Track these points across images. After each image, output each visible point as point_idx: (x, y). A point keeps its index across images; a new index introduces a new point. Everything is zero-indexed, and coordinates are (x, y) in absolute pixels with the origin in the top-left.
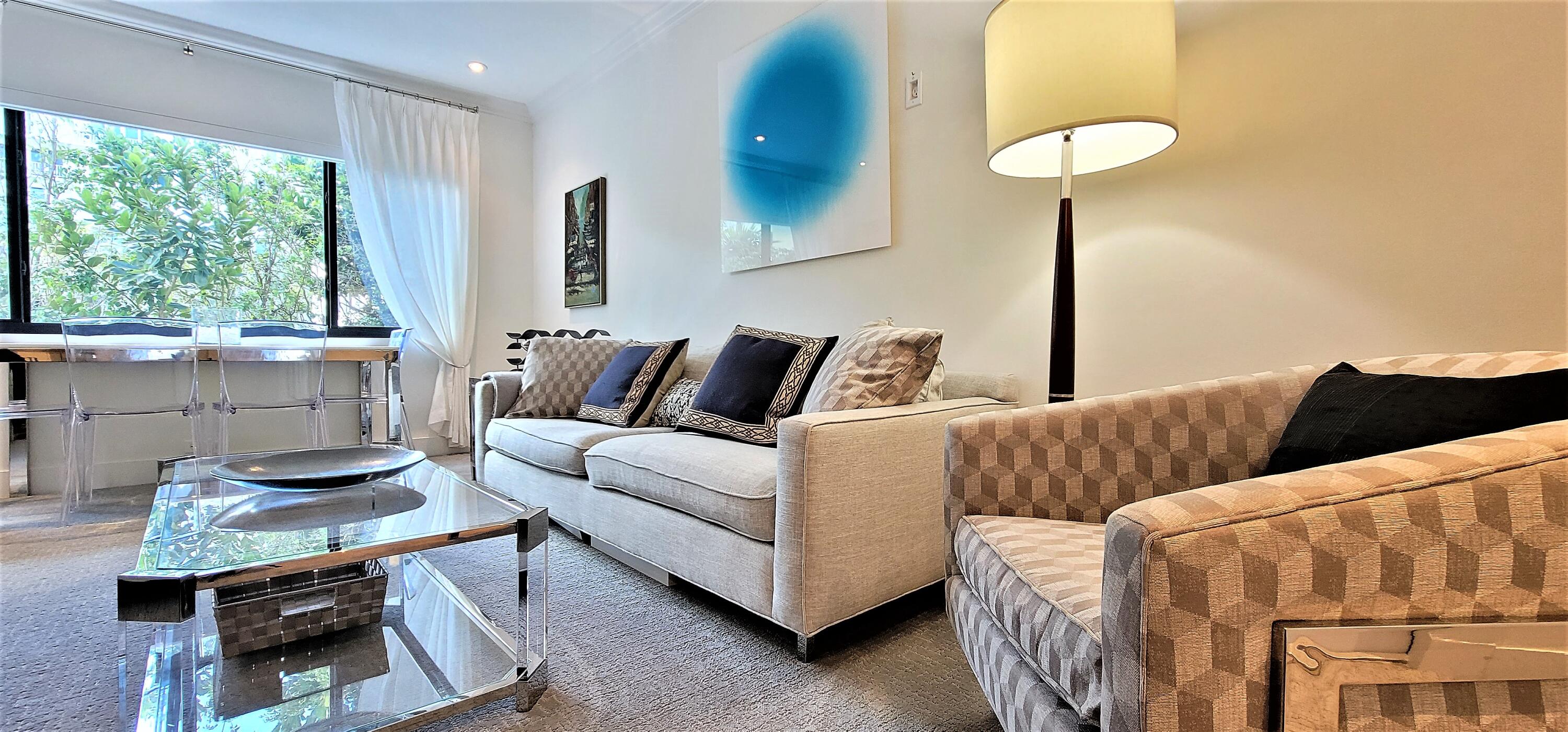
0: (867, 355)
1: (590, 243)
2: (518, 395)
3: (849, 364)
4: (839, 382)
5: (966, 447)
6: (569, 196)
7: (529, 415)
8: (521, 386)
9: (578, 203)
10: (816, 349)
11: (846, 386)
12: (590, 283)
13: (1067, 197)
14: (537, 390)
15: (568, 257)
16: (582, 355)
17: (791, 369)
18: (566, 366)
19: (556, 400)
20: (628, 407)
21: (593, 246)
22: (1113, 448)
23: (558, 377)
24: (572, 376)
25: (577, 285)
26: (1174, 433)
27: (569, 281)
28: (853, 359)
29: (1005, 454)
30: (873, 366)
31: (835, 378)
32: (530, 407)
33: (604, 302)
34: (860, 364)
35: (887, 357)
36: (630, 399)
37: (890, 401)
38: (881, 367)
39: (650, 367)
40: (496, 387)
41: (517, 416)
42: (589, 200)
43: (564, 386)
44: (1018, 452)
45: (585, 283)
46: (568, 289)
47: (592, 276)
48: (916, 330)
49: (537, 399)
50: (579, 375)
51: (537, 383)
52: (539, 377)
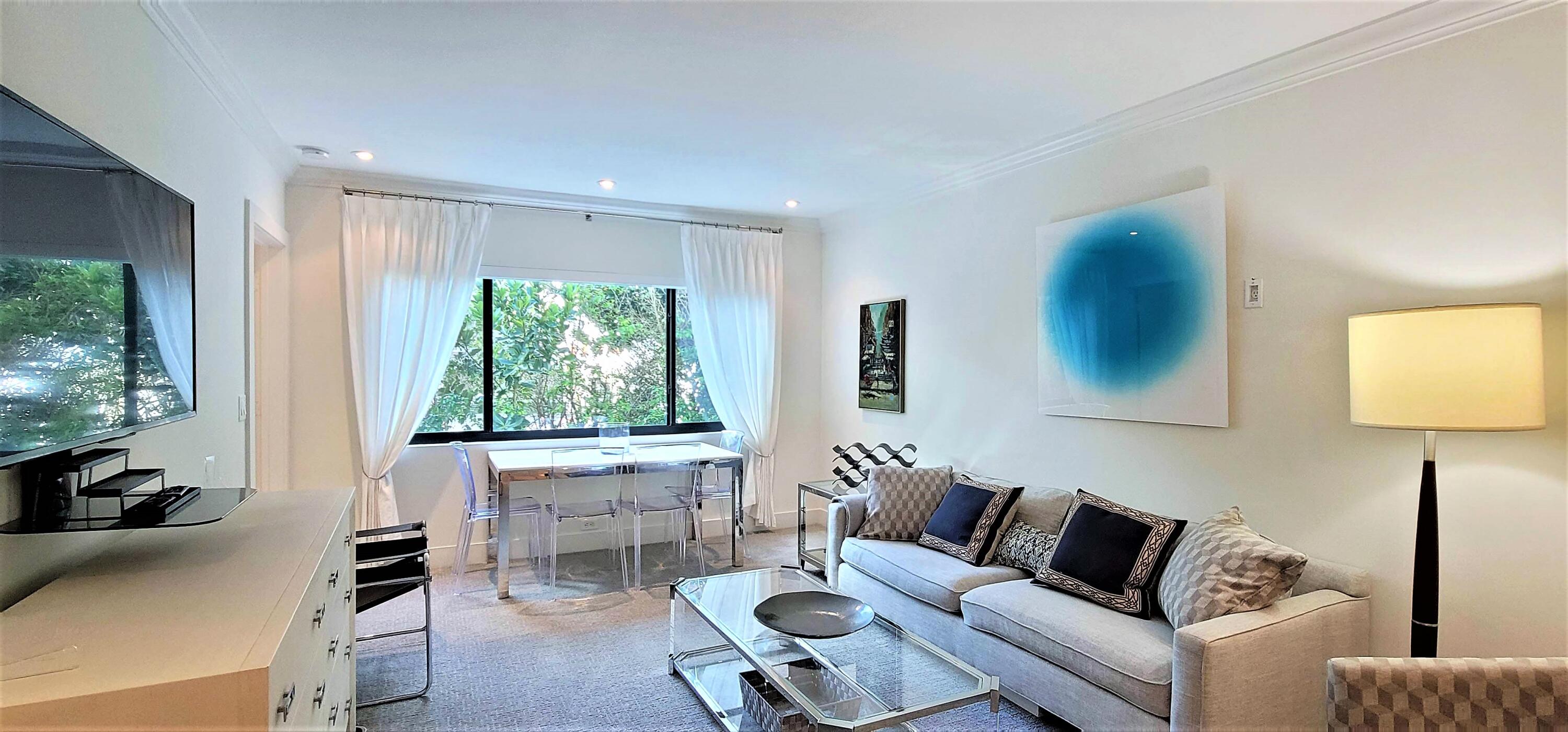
0: (1234, 564)
1: (889, 356)
2: (864, 519)
3: (1215, 569)
4: (1209, 584)
5: (1349, 685)
6: (865, 309)
7: (877, 537)
8: (865, 510)
9: (876, 317)
10: (1168, 530)
11: (1214, 590)
12: (889, 391)
13: (1431, 459)
14: (882, 516)
15: (862, 363)
16: (916, 486)
17: (1145, 547)
18: (905, 496)
19: (899, 526)
20: (975, 546)
21: (892, 359)
22: (1483, 705)
23: (899, 506)
24: (911, 505)
25: (873, 390)
26: (1539, 702)
27: (864, 384)
28: (1218, 564)
29: (1385, 697)
30: (1241, 576)
31: (1202, 579)
32: (877, 530)
33: (903, 411)
34: (1226, 571)
35: (1252, 570)
36: (976, 540)
37: (1256, 606)
38: (1247, 578)
39: (991, 511)
40: (848, 510)
41: (866, 537)
42: (888, 317)
43: (905, 514)
44: (1396, 697)
45: (882, 391)
46: (863, 392)
47: (890, 386)
48: (1283, 551)
49: (882, 525)
50: (917, 506)
51: (882, 511)
52: (883, 505)
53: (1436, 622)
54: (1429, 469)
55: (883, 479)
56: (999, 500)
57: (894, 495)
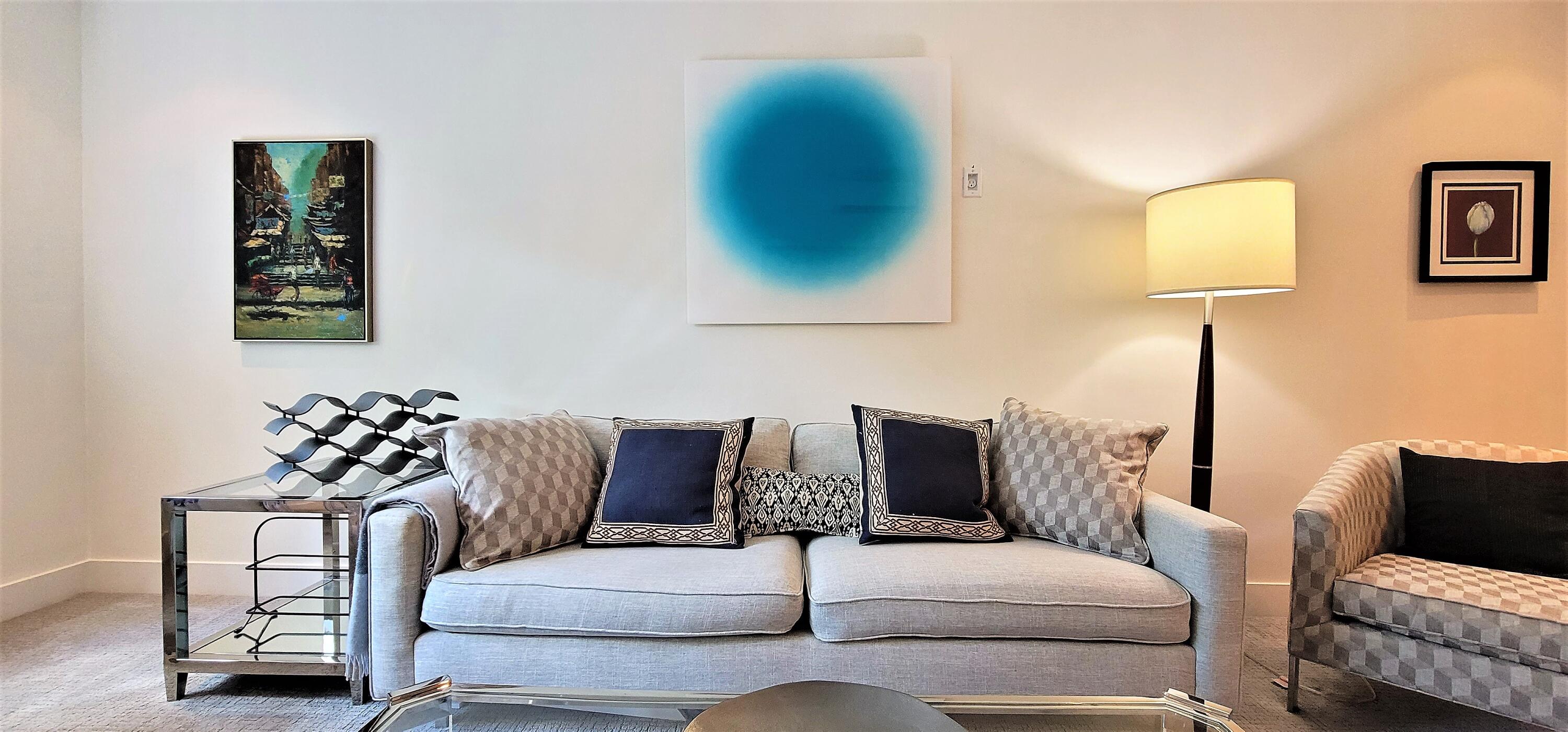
1: (332, 240)
2: (462, 530)
6: (249, 151)
7: (506, 557)
8: (467, 510)
10: (987, 433)
12: (330, 304)
14: (513, 513)
15: (243, 253)
17: (980, 456)
19: (548, 523)
20: (723, 517)
23: (540, 486)
24: (558, 480)
32: (506, 541)
33: (371, 339)
36: (721, 508)
39: (728, 459)
41: (485, 562)
42: (328, 169)
43: (553, 498)
45: (311, 304)
46: (246, 309)
48: (1146, 424)
49: (514, 528)
50: (566, 480)
51: (508, 504)
52: (507, 490)
53: (1211, 465)
54: (1209, 332)
55: (488, 443)
57: (523, 468)
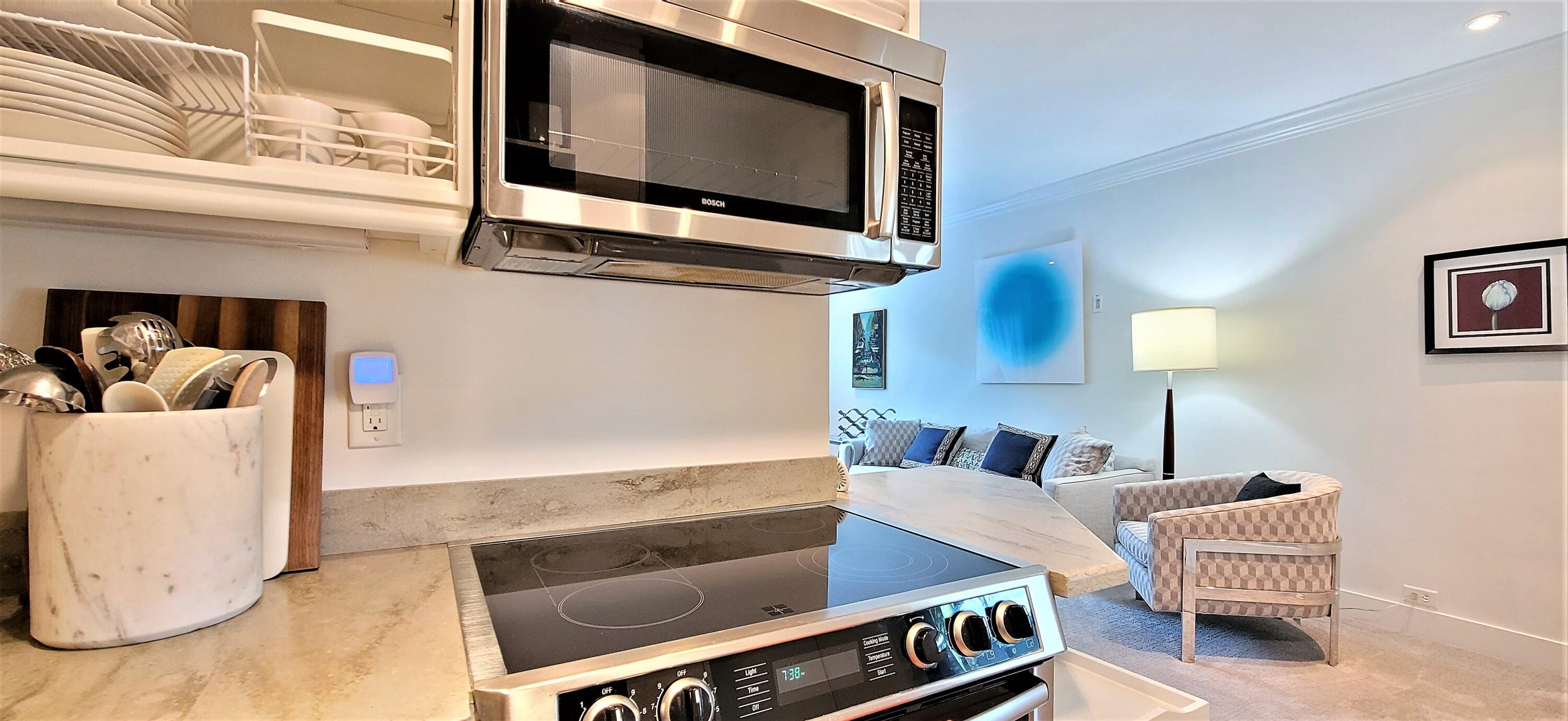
0: (1077, 451)
1: (875, 349)
2: (864, 453)
3: (1068, 455)
4: (1064, 463)
5: (1121, 495)
6: (856, 317)
7: (872, 464)
8: (864, 448)
9: (864, 323)
10: (1048, 441)
11: (1067, 465)
12: (874, 374)
13: (1170, 389)
14: (876, 451)
15: (855, 355)
16: (898, 431)
17: (1035, 451)
18: (891, 437)
19: (887, 456)
20: (936, 463)
21: (877, 351)
22: (1178, 498)
23: (886, 443)
24: (895, 443)
25: (863, 374)
26: (1202, 495)
27: (856, 370)
28: (1070, 452)
29: (1136, 499)
30: (1081, 457)
31: (1062, 461)
32: (873, 460)
33: (885, 388)
34: (1073, 455)
35: (1087, 453)
36: (937, 459)
37: (1088, 472)
38: (1084, 457)
39: (947, 441)
40: (853, 448)
41: (866, 464)
42: (874, 322)
43: (891, 448)
44: (1141, 498)
45: (870, 374)
46: (855, 376)
47: (876, 371)
48: (1100, 442)
49: (876, 456)
50: (898, 443)
51: (876, 447)
52: (876, 443)
53: (1173, 473)
54: (1170, 393)
55: (876, 427)
56: (951, 435)
57: (883, 437)
